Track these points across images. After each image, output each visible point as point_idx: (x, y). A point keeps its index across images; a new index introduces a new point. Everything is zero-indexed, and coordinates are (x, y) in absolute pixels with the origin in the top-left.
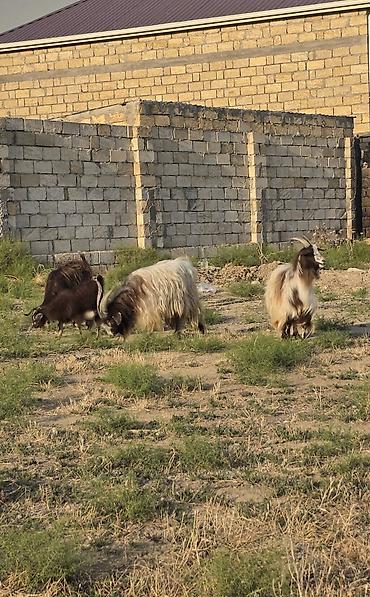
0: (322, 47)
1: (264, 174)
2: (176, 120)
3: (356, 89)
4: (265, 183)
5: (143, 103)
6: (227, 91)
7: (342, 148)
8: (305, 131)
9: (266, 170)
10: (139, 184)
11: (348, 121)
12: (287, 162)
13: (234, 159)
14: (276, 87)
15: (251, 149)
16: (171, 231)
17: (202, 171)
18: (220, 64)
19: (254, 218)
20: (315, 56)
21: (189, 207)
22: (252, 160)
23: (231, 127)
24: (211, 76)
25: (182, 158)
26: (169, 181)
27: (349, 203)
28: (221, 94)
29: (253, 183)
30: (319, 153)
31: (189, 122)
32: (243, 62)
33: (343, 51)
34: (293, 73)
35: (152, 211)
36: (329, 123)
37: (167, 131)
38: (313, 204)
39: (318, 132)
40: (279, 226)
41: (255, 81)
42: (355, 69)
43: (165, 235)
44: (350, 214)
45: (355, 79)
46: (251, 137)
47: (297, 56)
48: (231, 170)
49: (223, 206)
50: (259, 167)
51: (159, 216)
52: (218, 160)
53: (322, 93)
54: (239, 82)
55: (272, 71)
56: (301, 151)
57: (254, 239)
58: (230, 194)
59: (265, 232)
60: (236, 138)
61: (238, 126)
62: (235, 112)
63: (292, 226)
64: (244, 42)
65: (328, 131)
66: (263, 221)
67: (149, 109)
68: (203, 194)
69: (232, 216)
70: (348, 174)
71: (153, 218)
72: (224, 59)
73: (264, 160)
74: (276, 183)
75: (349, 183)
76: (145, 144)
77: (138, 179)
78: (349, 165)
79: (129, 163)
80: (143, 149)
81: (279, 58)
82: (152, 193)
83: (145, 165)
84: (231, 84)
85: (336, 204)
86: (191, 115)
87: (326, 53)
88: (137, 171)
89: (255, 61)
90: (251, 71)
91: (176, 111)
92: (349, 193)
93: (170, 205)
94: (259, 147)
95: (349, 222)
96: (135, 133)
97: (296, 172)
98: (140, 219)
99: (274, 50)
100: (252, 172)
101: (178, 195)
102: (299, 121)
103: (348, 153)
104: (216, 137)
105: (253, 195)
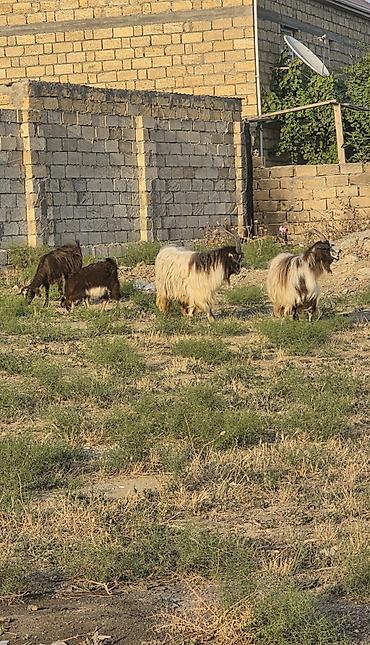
0: (199, 18)
1: (154, 163)
2: (64, 102)
3: (240, 66)
4: (154, 172)
5: (32, 84)
6: (86, 66)
7: (231, 133)
8: (194, 114)
9: (156, 158)
10: (29, 175)
11: (236, 103)
12: (176, 149)
13: (123, 146)
14: (147, 62)
15: (140, 135)
16: (61, 228)
17: (91, 159)
18: (78, 34)
19: (144, 213)
20: (191, 28)
21: (78, 200)
22: (141, 147)
23: (119, 110)
24: (67, 47)
25: (70, 145)
26: (58, 171)
27: (240, 196)
28: (78, 69)
29: (142, 174)
30: (208, 139)
31: (77, 105)
32: (105, 32)
33: (225, 22)
34: (165, 46)
35: (43, 205)
36: (218, 105)
37: (56, 115)
38: (202, 198)
39: (206, 115)
40: (168, 221)
41: (120, 54)
42: (238, 44)
43: (55, 233)
44: (241, 209)
45: (239, 55)
46: (140, 121)
47: (169, 27)
48: (119, 159)
49: (112, 199)
50: (149, 155)
51: (50, 211)
52: (106, 146)
53: (200, 70)
54: (101, 55)
55: (141, 44)
56: (189, 136)
57: (144, 236)
58: (118, 185)
59: (155, 229)
60: (124, 123)
61: (126, 108)
62: (124, 94)
63: (182, 223)
64: (107, 9)
65: (216, 113)
66: (153, 216)
67: (38, 90)
68: (93, 186)
69: (120, 210)
70: (239, 162)
71: (44, 213)
72: (83, 28)
73: (153, 147)
74: (166, 173)
75: (239, 173)
76: (36, 130)
77: (29, 169)
78: (239, 152)
79: (19, 151)
80: (34, 135)
81: (148, 29)
82: (43, 185)
83: (36, 153)
84: (91, 57)
85: (226, 196)
86: (79, 96)
87: (206, 25)
88: (27, 159)
89: (119, 31)
90: (115, 43)
91: (65, 92)
92: (239, 184)
93: (59, 199)
94: (148, 132)
95: (240, 219)
96: (25, 117)
97: (184, 161)
98: (31, 214)
99: (144, 19)
100: (141, 161)
101: (68, 187)
102: (186, 103)
103: (237, 139)
104: (104, 121)
105: (143, 186)
